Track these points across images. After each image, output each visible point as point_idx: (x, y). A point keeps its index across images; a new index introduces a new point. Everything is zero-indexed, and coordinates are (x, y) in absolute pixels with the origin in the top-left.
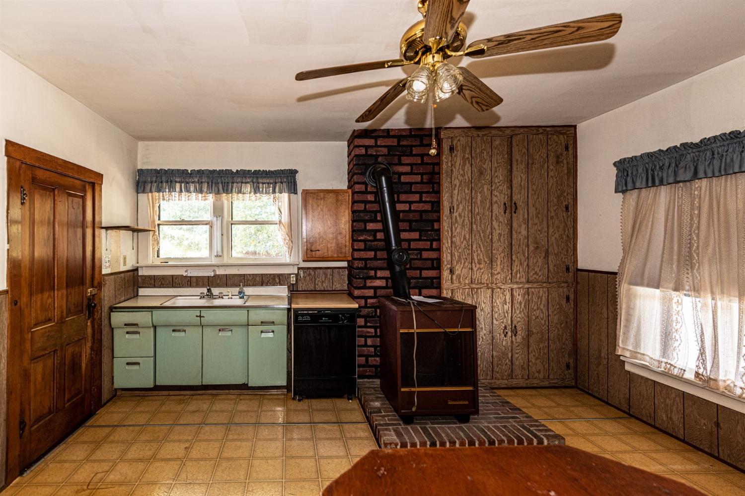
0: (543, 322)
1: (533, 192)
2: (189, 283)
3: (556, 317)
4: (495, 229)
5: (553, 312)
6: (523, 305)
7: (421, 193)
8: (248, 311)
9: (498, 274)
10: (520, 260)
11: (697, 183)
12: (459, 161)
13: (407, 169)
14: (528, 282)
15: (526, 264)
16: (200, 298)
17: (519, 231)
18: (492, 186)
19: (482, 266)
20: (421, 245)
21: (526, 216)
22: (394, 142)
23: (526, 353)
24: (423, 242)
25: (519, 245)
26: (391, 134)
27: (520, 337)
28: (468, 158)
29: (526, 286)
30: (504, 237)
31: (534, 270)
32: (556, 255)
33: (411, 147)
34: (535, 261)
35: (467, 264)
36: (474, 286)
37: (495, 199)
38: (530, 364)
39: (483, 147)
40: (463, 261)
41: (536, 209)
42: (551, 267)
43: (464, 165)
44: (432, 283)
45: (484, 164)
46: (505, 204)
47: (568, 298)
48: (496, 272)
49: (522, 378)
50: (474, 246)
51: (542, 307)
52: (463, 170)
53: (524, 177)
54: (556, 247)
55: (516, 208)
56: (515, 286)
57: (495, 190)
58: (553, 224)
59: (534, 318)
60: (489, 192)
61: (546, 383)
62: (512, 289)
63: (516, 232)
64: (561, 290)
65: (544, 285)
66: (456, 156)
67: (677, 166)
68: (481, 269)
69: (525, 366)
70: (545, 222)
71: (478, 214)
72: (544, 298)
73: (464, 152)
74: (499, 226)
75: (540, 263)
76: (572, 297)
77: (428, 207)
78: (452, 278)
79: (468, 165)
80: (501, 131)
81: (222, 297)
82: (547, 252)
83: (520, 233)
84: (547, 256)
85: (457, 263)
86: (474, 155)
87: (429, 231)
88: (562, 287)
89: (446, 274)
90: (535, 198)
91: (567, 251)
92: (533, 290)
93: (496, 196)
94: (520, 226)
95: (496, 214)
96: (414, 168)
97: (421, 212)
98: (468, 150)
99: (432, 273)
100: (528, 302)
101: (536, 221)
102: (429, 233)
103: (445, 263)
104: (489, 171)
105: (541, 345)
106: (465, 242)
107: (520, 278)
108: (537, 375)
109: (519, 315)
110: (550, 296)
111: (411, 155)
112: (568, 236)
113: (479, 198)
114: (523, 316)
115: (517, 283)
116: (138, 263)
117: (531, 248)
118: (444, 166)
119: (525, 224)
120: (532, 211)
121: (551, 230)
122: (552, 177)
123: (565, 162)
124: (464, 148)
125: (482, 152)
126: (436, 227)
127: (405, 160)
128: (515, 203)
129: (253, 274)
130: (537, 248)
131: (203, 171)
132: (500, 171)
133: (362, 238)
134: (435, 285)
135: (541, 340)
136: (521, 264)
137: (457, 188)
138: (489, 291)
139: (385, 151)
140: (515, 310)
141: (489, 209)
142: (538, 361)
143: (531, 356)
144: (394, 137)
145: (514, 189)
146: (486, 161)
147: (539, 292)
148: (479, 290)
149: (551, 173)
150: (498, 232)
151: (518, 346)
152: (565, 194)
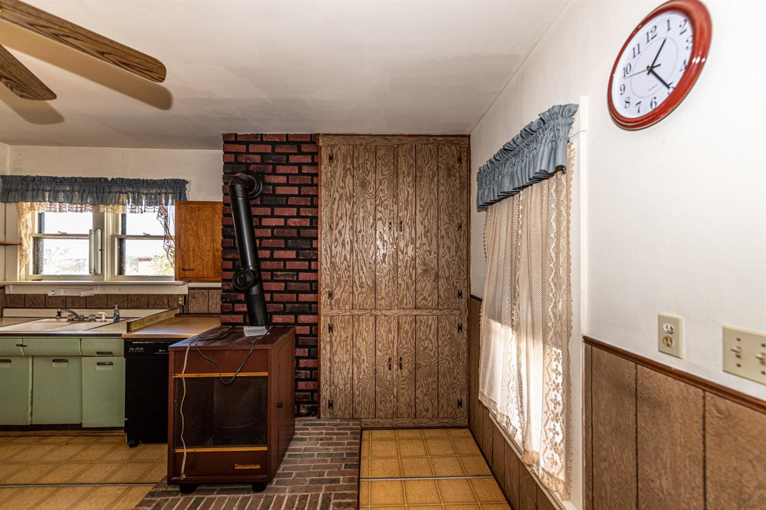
0: (432, 354)
1: (422, 209)
2: (64, 303)
3: (447, 349)
4: (378, 248)
5: (443, 343)
6: (410, 334)
7: (298, 207)
8: (80, 339)
9: (382, 298)
10: (407, 283)
12: (339, 171)
13: (283, 179)
14: (416, 308)
15: (413, 288)
16: (67, 322)
17: (405, 251)
18: (376, 201)
19: (364, 290)
20: (297, 265)
21: (413, 235)
22: (269, 149)
23: (413, 388)
24: (300, 262)
25: (406, 267)
26: (264, 139)
27: (406, 370)
28: (349, 169)
29: (415, 312)
30: (389, 258)
31: (422, 294)
32: (447, 279)
33: (288, 155)
34: (424, 285)
35: (347, 287)
36: (356, 312)
37: (379, 215)
38: (417, 401)
39: (366, 157)
40: (343, 284)
41: (425, 227)
42: (442, 292)
43: (345, 176)
44: (310, 308)
45: (367, 176)
46: (391, 221)
47: (460, 328)
48: (380, 297)
49: (409, 416)
50: (356, 268)
51: (431, 336)
52: (344, 182)
53: (411, 191)
54: (447, 271)
55: (402, 226)
56: (402, 313)
57: (379, 205)
58: (444, 244)
59: (422, 349)
60: (373, 207)
61: (435, 423)
62: (398, 316)
63: (403, 253)
64: (453, 317)
65: (434, 312)
66: (336, 166)
68: (363, 293)
69: (412, 403)
70: (434, 242)
71: (360, 232)
72: (433, 326)
73: (345, 162)
74: (384, 246)
75: (429, 288)
76: (465, 326)
77: (307, 223)
78: (331, 304)
79: (349, 177)
80: (386, 139)
81: (94, 320)
82: (437, 276)
83: (406, 253)
84: (436, 280)
85: (337, 286)
86: (355, 165)
87: (308, 249)
88: (454, 315)
89: (324, 298)
90: (424, 215)
91: (460, 273)
92: (421, 317)
93: (381, 212)
94: (407, 246)
95: (381, 232)
96: (290, 179)
97: (298, 228)
98: (349, 161)
99: (310, 297)
100: (415, 331)
101: (424, 240)
102: (307, 251)
103: (324, 286)
104: (373, 184)
105: (430, 380)
106: (345, 262)
107: (406, 304)
108: (424, 413)
109: (406, 346)
110: (440, 324)
111: (288, 164)
112: (460, 257)
113: (362, 214)
114: (410, 346)
115: (404, 309)
116: (5, 280)
117: (419, 271)
118: (323, 177)
119: (412, 244)
120: (420, 228)
121: (441, 251)
122: (442, 192)
123: (457, 175)
124: (345, 157)
125: (364, 163)
126: (314, 246)
127: (281, 169)
128: (401, 220)
129: (138, 295)
130: (426, 270)
131: (76, 178)
132: (386, 184)
133: (230, 257)
134: (313, 311)
135: (429, 375)
136: (408, 289)
137: (336, 202)
138: (372, 319)
139: (258, 159)
140: (401, 339)
141: (372, 226)
142: (426, 398)
143: (418, 392)
144: (267, 143)
145: (400, 205)
146: (369, 172)
147: (428, 320)
148: (361, 317)
149: (442, 188)
150: (382, 251)
151: (404, 381)
152: (457, 211)
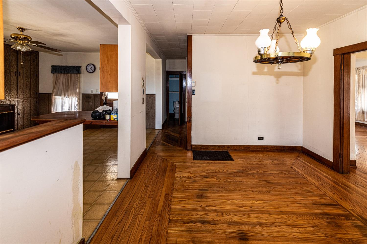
0: (29, 110)
1: (26, 69)
3: (33, 108)
4: (11, 80)
5: (32, 106)
6: (22, 106)
9: (13, 95)
10: (21, 91)
11: (68, 74)
14: (24, 98)
15: (23, 92)
17: (20, 81)
18: (10, 65)
19: (6, 93)
21: (23, 77)
23: (23, 120)
25: (21, 86)
27: (21, 116)
29: (23, 99)
30: (15, 83)
31: (26, 94)
32: (33, 89)
34: (26, 91)
38: (24, 124)
39: (7, 51)
41: (27, 75)
42: (31, 93)
45: (7, 57)
46: (15, 72)
47: (36, 102)
51: (28, 105)
54: (33, 87)
55: (20, 74)
56: (19, 99)
57: (11, 67)
58: (32, 80)
59: (26, 109)
60: (9, 68)
62: (18, 101)
63: (20, 82)
64: (34, 99)
65: (29, 98)
67: (65, 70)
70: (29, 79)
72: (29, 102)
74: (13, 79)
75: (28, 92)
76: (38, 102)
82: (30, 88)
83: (21, 82)
84: (30, 90)
90: (26, 71)
91: (36, 88)
92: (25, 100)
93: (12, 69)
94: (21, 80)
95: (12, 75)
100: (23, 104)
101: (27, 78)
104: (9, 60)
105: (28, 117)
107: (21, 97)
110: (31, 102)
112: (36, 84)
114: (22, 109)
115: (20, 98)
117: (25, 87)
119: (23, 79)
120: (25, 75)
121: (31, 82)
122: (32, 65)
123: (36, 62)
125: (6, 53)
128: (19, 72)
130: (27, 87)
132: (14, 61)
135: (28, 116)
136: (21, 92)
138: (9, 102)
140: (19, 107)
141: (9, 73)
142: (27, 122)
143: (25, 121)
145: (19, 68)
146: (8, 56)
147: (27, 101)
148: (5, 102)
149: (31, 65)
150: (13, 81)
151: (20, 119)
152: (36, 71)
